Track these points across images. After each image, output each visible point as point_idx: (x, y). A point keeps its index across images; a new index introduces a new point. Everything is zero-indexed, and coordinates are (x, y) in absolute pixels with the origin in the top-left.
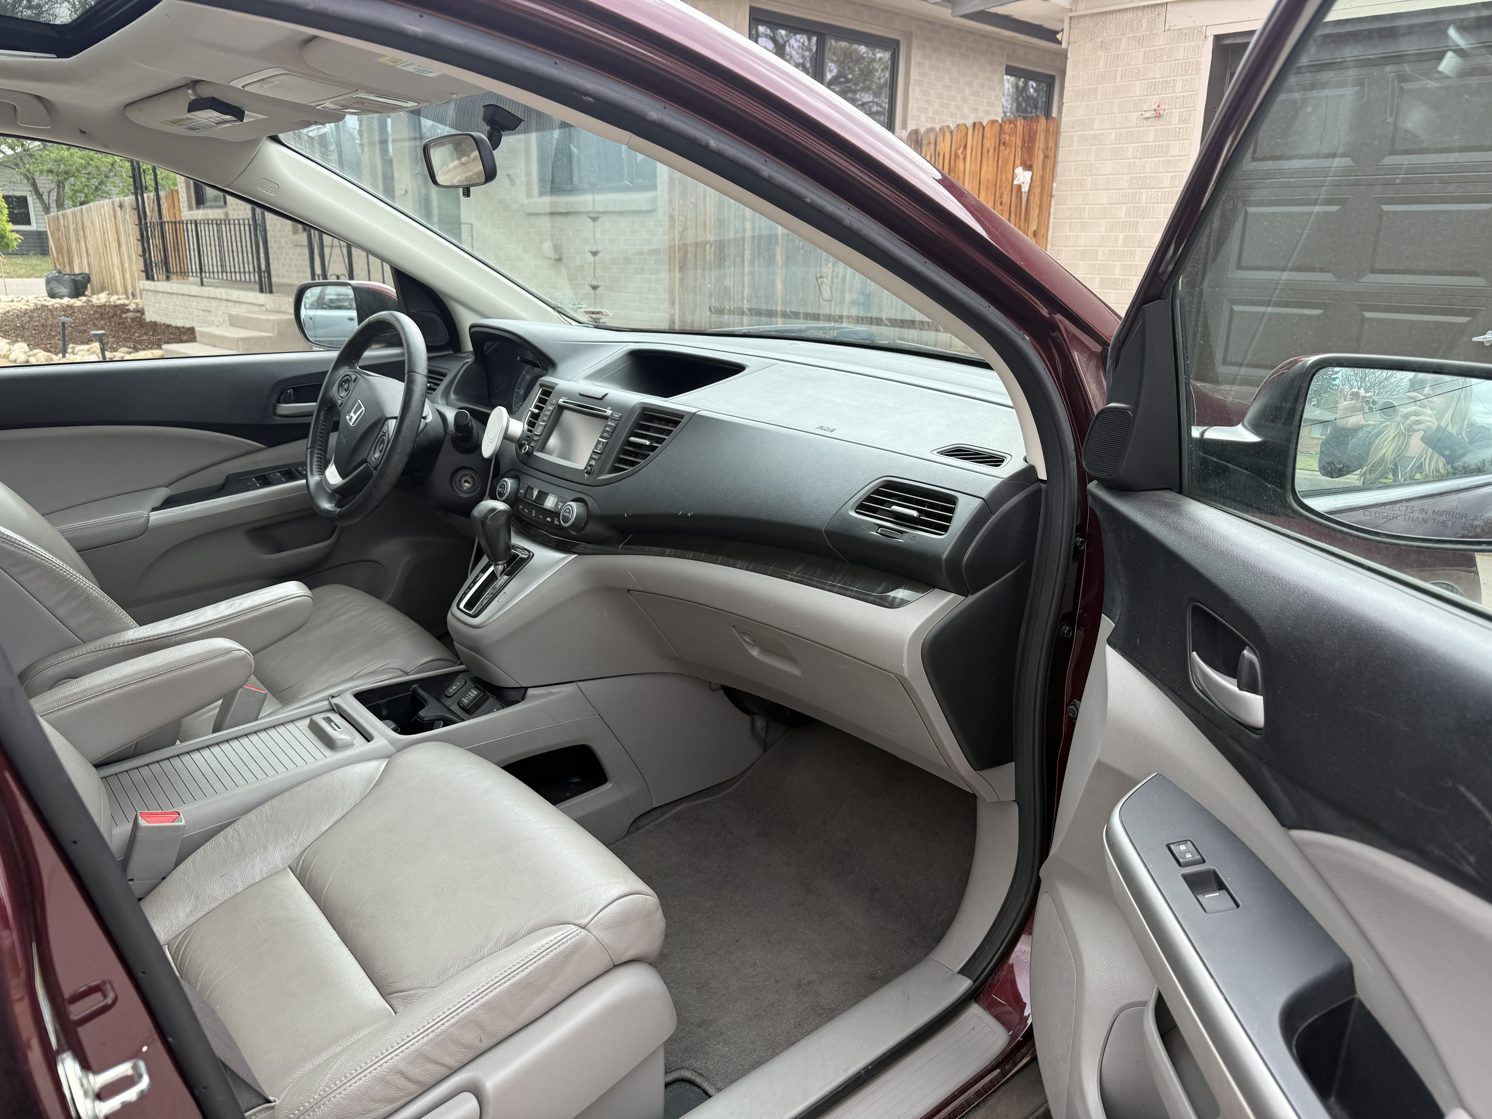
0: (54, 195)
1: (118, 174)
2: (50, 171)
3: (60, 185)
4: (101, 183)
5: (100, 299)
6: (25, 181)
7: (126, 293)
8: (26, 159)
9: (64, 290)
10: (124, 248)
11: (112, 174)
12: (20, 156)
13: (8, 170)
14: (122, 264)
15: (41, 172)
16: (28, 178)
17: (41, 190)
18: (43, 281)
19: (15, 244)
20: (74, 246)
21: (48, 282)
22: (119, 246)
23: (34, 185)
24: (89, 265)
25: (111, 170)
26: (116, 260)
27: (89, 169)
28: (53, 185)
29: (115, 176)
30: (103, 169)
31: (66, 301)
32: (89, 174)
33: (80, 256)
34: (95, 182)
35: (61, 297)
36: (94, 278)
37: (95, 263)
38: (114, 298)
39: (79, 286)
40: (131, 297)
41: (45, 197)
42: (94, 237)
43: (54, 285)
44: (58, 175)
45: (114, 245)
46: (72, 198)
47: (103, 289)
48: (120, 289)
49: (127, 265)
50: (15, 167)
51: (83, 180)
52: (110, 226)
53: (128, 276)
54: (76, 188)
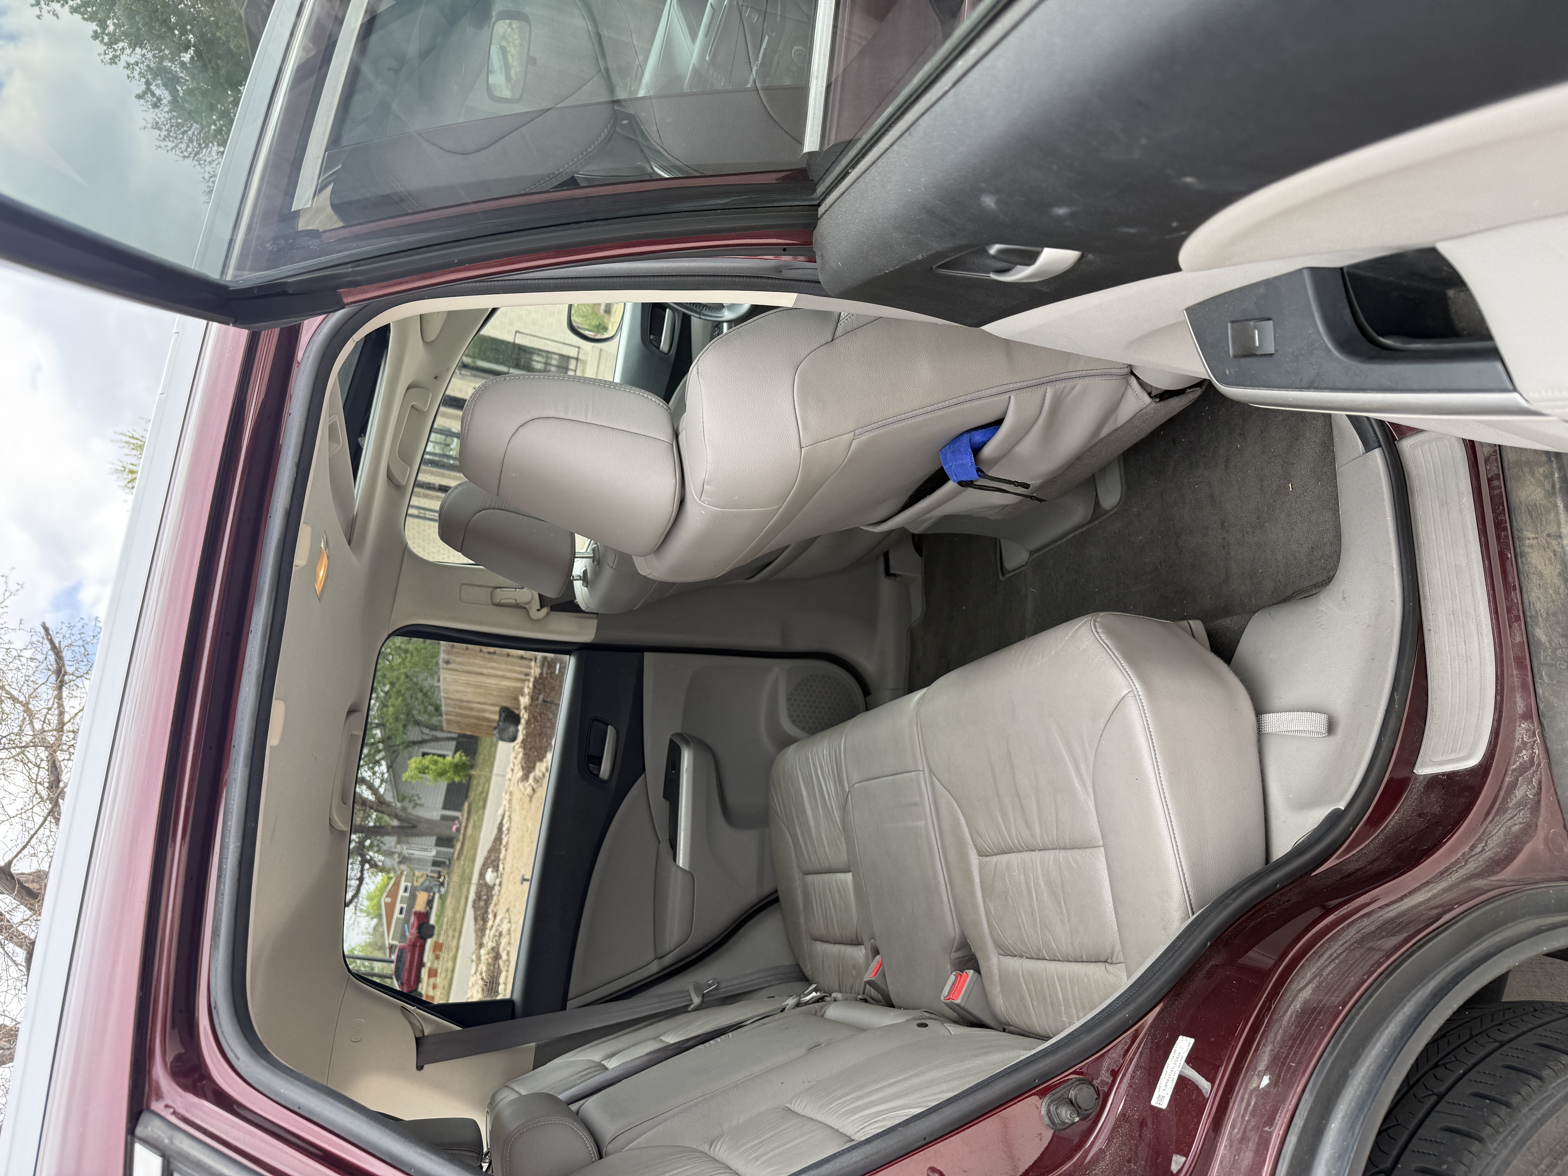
0: (426, 731)
1: (416, 674)
2: (405, 726)
3: (417, 723)
4: (421, 691)
5: (524, 701)
6: (410, 749)
7: (523, 681)
8: (391, 743)
9: (512, 729)
10: (485, 671)
11: (415, 679)
12: (387, 748)
13: (399, 759)
14: (497, 676)
15: (404, 733)
16: (408, 746)
17: (420, 739)
18: (501, 744)
19: (464, 758)
20: (474, 713)
21: (503, 740)
22: (482, 674)
23: (414, 743)
24: (493, 705)
25: (411, 680)
26: (493, 681)
27: (407, 695)
28: (417, 728)
29: (417, 677)
30: (409, 685)
31: (521, 727)
32: (412, 697)
33: (484, 711)
34: (420, 695)
35: (517, 731)
36: (504, 704)
37: (492, 700)
38: (526, 690)
39: (510, 716)
40: (528, 678)
41: (426, 737)
42: (469, 695)
43: (505, 736)
44: (409, 722)
45: (481, 679)
46: (431, 715)
47: (517, 700)
48: (519, 685)
49: (500, 673)
50: (396, 754)
51: (416, 703)
52: (464, 678)
53: (509, 674)
54: (423, 710)
